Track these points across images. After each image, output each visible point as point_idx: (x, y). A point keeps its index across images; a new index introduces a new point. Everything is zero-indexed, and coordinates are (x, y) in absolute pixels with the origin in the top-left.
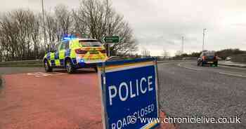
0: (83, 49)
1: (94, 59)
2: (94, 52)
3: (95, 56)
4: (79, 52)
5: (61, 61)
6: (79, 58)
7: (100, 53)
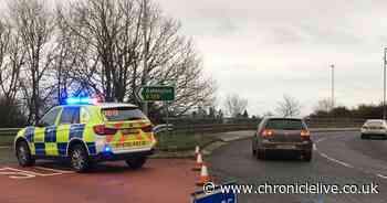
0: (110, 125)
1: (129, 144)
2: (130, 131)
3: (131, 139)
4: (101, 131)
5: (61, 146)
6: (101, 143)
7: (142, 133)
